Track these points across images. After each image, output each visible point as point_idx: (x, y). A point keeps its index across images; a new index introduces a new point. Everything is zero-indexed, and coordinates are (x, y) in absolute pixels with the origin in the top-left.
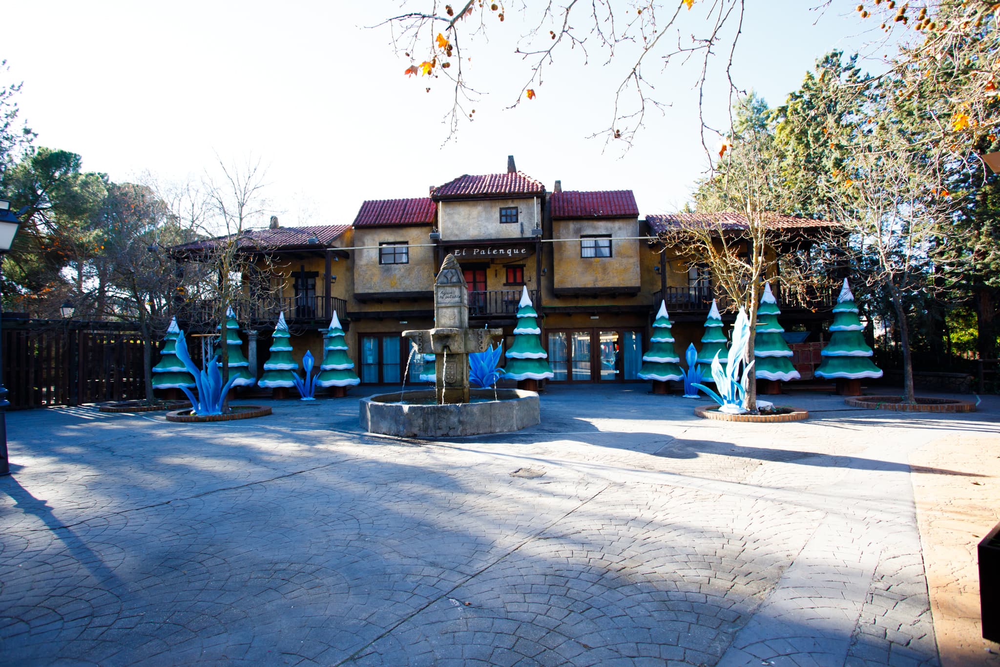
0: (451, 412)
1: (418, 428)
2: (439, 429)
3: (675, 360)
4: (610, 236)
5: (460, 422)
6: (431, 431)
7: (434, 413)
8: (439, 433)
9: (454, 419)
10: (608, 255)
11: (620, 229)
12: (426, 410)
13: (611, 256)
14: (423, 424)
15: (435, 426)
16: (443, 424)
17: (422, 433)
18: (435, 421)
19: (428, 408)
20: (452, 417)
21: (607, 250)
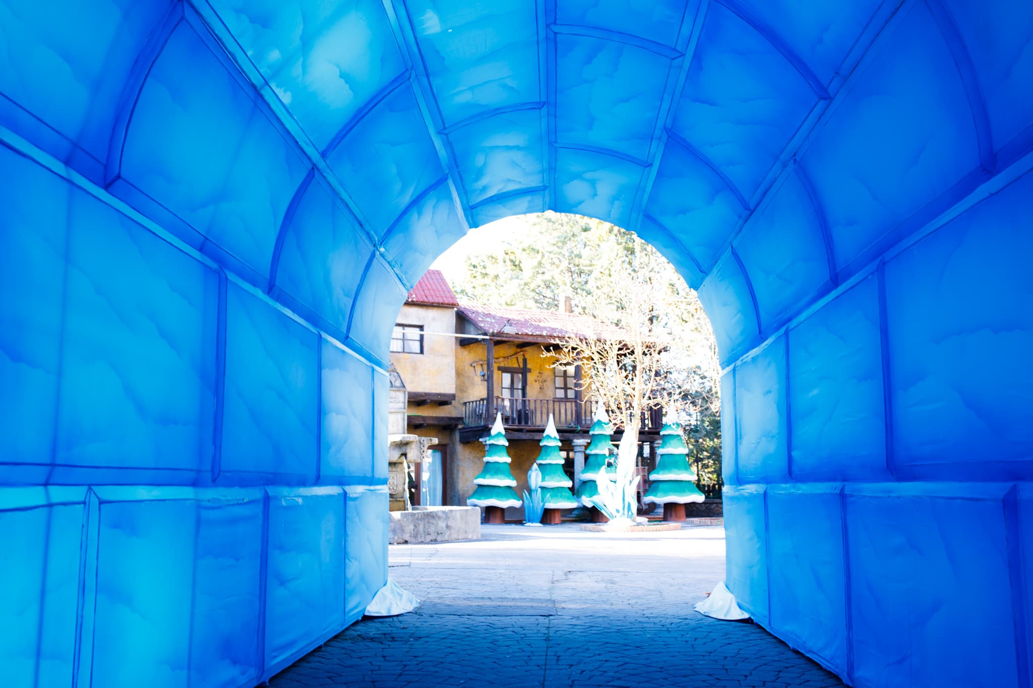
0: (439, 518)
1: (409, 535)
2: (429, 534)
3: (513, 483)
4: (421, 327)
5: (448, 527)
6: (421, 537)
7: (424, 519)
8: (429, 538)
9: (442, 524)
10: (418, 351)
11: (434, 319)
12: (417, 515)
13: (422, 352)
14: (414, 530)
15: (424, 532)
16: (432, 529)
17: (413, 540)
18: (424, 526)
19: (418, 513)
20: (439, 522)
21: (418, 344)
